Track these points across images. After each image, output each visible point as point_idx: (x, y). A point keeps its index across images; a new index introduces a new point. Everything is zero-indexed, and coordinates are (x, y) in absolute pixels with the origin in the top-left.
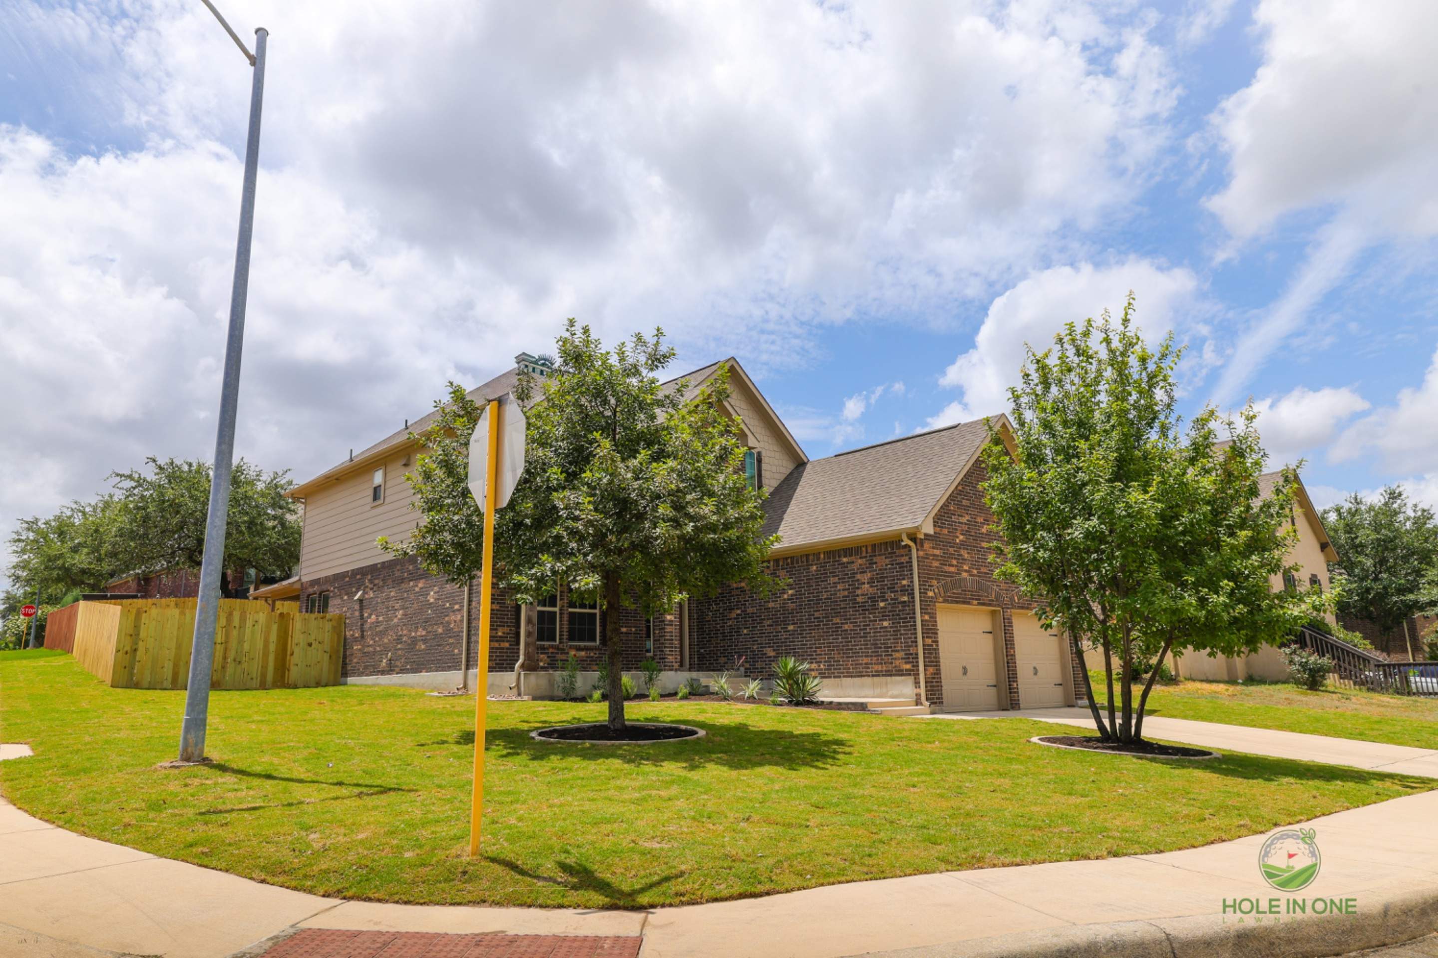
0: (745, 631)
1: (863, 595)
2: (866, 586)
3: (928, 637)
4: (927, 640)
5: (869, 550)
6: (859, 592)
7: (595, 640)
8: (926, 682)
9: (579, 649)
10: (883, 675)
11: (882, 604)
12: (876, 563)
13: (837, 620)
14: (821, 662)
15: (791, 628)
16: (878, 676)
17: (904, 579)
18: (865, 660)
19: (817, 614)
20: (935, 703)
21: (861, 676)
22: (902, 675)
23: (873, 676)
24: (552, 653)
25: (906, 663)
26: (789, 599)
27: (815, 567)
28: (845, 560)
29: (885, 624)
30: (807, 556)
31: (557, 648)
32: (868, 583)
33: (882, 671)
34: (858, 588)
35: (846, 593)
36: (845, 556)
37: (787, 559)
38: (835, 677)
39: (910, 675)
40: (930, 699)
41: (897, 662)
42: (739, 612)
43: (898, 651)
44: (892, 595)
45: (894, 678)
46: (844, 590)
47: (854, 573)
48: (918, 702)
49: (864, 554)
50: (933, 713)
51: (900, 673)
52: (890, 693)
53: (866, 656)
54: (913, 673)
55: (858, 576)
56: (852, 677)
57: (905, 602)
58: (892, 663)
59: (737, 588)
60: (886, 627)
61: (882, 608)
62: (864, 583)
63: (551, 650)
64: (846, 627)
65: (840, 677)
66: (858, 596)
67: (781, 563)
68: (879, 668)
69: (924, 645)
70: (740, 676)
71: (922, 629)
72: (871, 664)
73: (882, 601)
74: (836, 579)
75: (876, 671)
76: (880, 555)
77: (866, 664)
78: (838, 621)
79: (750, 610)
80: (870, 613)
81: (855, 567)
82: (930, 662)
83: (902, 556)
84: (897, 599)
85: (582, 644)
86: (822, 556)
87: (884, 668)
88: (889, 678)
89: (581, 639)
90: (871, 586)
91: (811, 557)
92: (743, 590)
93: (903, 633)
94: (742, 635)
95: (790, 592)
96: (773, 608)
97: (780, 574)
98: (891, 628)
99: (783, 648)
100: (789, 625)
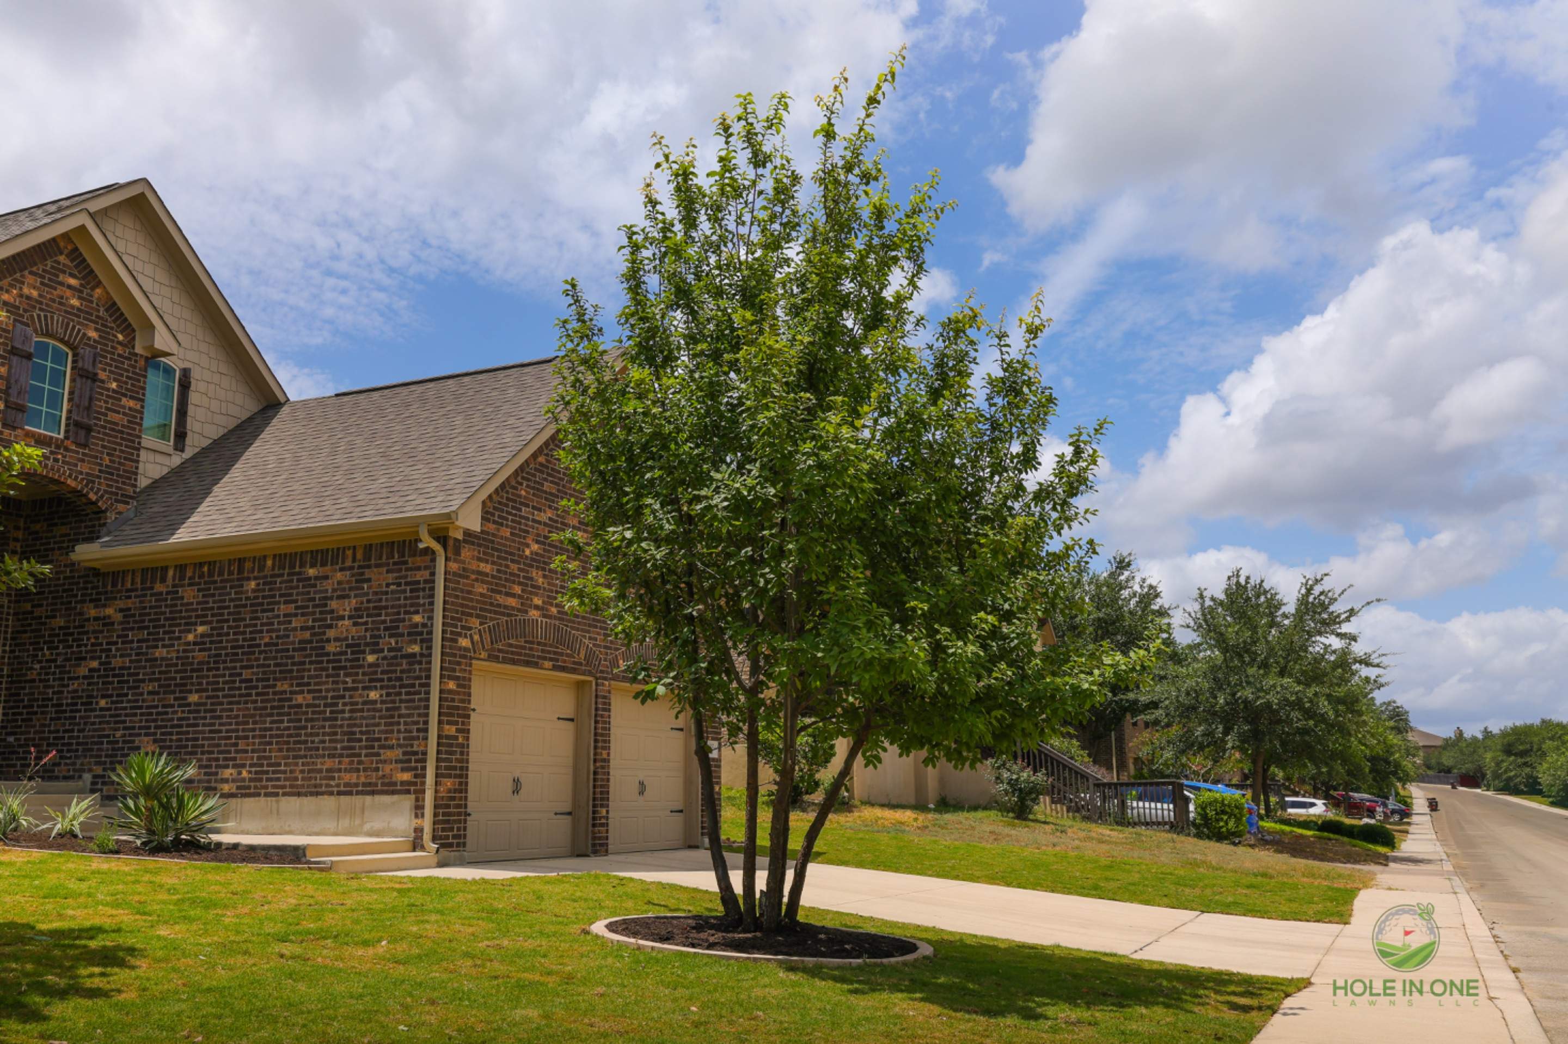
0: (103, 703)
1: (337, 639)
2: (346, 622)
3: (449, 723)
4: (447, 727)
5: (359, 555)
6: (331, 633)
8: (436, 807)
10: (358, 793)
11: (371, 658)
12: (369, 580)
13: (283, 686)
14: (243, 766)
15: (193, 698)
16: (349, 793)
17: (417, 612)
18: (329, 763)
19: (246, 674)
20: (451, 845)
21: (318, 794)
22: (393, 793)
23: (339, 793)
25: (403, 770)
26: (195, 644)
27: (253, 584)
28: (312, 572)
29: (373, 695)
30: (241, 561)
32: (350, 617)
33: (357, 785)
34: (330, 626)
35: (307, 635)
36: (312, 566)
37: (201, 565)
38: (266, 795)
39: (408, 792)
40: (441, 838)
41: (388, 768)
42: (95, 664)
43: (391, 747)
44: (393, 641)
45: (378, 798)
46: (302, 628)
47: (326, 598)
48: (416, 845)
49: (349, 563)
50: (441, 864)
51: (390, 788)
52: (367, 827)
53: (331, 756)
54: (414, 789)
55: (334, 604)
56: (299, 794)
57: (414, 655)
58: (377, 769)
59: (96, 619)
60: (375, 702)
61: (370, 665)
62: (343, 618)
64: (299, 699)
65: (277, 795)
66: (328, 641)
67: (189, 573)
68: (352, 778)
69: (439, 737)
71: (440, 707)
72: (340, 770)
73: (373, 652)
74: (291, 608)
75: (346, 785)
76: (377, 566)
77: (328, 770)
78: (286, 687)
79: (117, 662)
80: (346, 675)
81: (328, 585)
82: (447, 768)
83: (419, 569)
84: (400, 650)
86: (269, 563)
87: (363, 780)
88: (369, 799)
90: (355, 624)
91: (248, 565)
92: (107, 623)
93: (403, 711)
94: (95, 710)
95: (201, 629)
96: (162, 659)
97: (185, 595)
98: (383, 702)
99: (174, 737)
100: (190, 692)
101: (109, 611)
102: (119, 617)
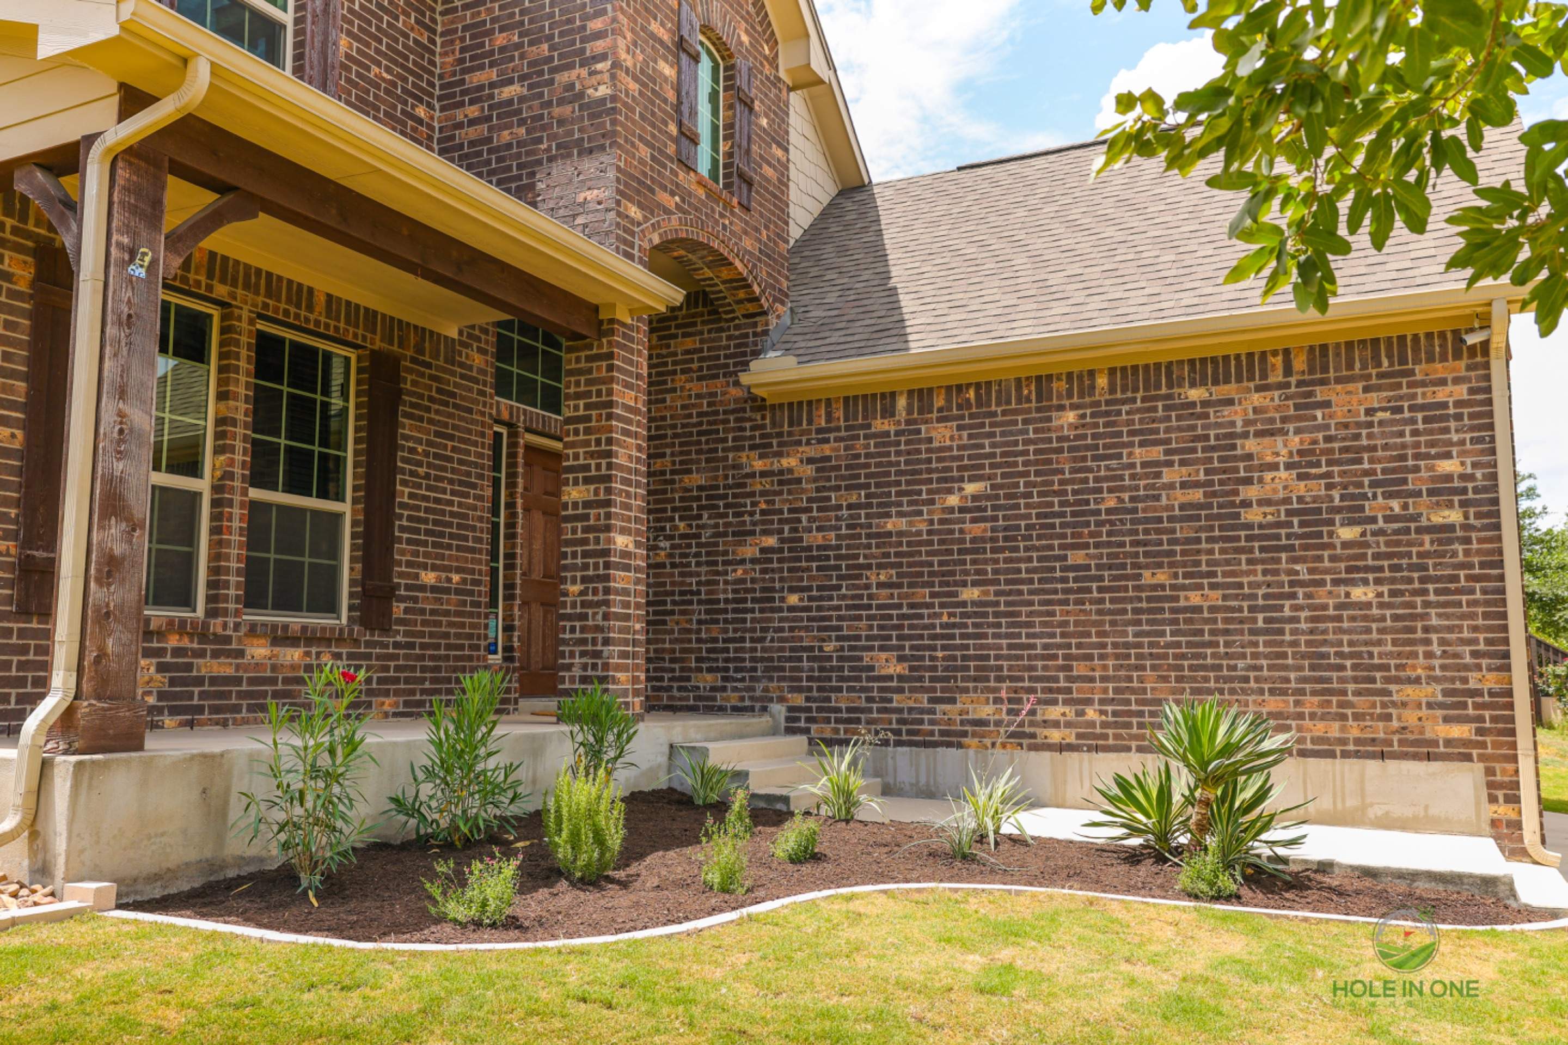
0: (793, 599)
1: (1261, 503)
2: (1283, 474)
5: (1299, 363)
6: (1251, 492)
7: (331, 607)
8: (1537, 786)
9: (282, 638)
10: (1345, 755)
11: (1347, 533)
12: (1326, 404)
13: (1156, 577)
14: (1089, 702)
15: (971, 594)
16: (1331, 755)
17: (1448, 456)
19: (1076, 557)
22: (1432, 756)
24: (177, 652)
25: (1451, 720)
26: (962, 510)
27: (1071, 417)
28: (1195, 394)
29: (1359, 593)
31: (202, 634)
32: (1289, 466)
33: (1343, 741)
34: (1248, 481)
35: (1197, 495)
36: (1193, 385)
39: (1468, 758)
41: (1411, 717)
42: (771, 541)
43: (1415, 682)
44: (1396, 505)
45: (1392, 765)
46: (1184, 485)
47: (1232, 436)
48: (1503, 849)
49: (1276, 377)
51: (1422, 750)
53: (1279, 692)
54: (1480, 753)
55: (1251, 445)
57: (1450, 528)
58: (1388, 718)
59: (763, 474)
60: (1366, 605)
61: (1346, 545)
62: (1274, 467)
63: (173, 642)
64: (1195, 598)
66: (1246, 504)
67: (939, 402)
68: (1334, 730)
70: (774, 732)
72: (1301, 716)
73: (1351, 522)
74: (1157, 453)
76: (1338, 381)
79: (813, 538)
80: (1295, 560)
81: (1236, 415)
83: (1443, 382)
84: (1416, 518)
85: (295, 621)
86: (1102, 381)
87: (1355, 733)
88: (1373, 766)
89: (287, 603)
90: (1300, 477)
91: (1059, 386)
92: (787, 480)
93: (1434, 622)
94: (781, 610)
95: (971, 488)
96: (900, 534)
97: (933, 434)
98: (1381, 605)
99: (940, 654)
100: (964, 584)
101: (786, 462)
102: (809, 471)
